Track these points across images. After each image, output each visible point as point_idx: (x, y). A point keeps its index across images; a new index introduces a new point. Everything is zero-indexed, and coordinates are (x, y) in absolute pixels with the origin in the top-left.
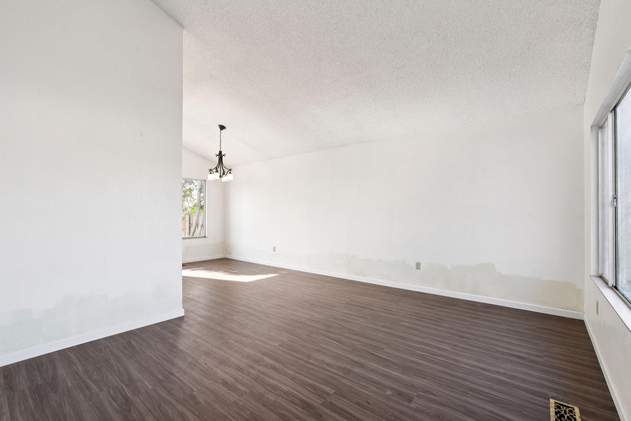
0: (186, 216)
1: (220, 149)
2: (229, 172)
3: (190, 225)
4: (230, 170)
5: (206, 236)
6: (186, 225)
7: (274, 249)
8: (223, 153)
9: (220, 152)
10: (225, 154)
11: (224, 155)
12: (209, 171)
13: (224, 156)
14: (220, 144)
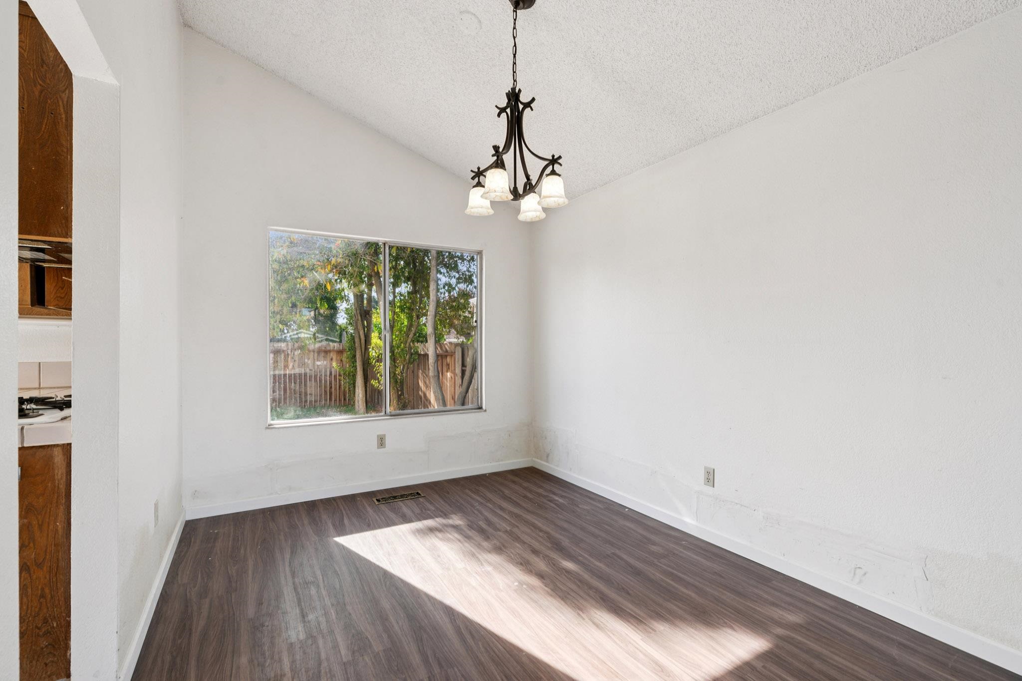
0: (456, 349)
1: (515, 81)
2: (550, 169)
3: (463, 368)
4: (554, 161)
5: (484, 407)
6: (456, 369)
7: (710, 478)
8: (524, 98)
9: (513, 96)
10: (533, 100)
11: (528, 105)
12: (473, 178)
13: (528, 110)
14: (515, 63)
